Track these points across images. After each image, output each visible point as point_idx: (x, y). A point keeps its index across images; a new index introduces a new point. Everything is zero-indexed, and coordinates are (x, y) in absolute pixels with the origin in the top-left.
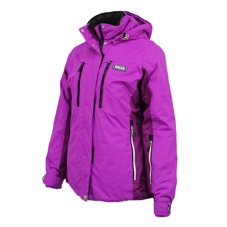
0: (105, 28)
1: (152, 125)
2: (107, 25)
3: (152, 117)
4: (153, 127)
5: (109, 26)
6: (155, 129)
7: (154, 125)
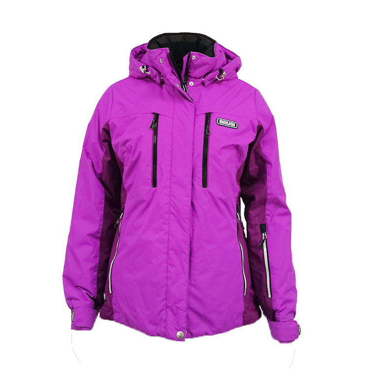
0: (196, 59)
1: (264, 209)
2: (199, 55)
3: (268, 197)
4: (267, 212)
5: (202, 56)
6: (269, 215)
7: (267, 210)
